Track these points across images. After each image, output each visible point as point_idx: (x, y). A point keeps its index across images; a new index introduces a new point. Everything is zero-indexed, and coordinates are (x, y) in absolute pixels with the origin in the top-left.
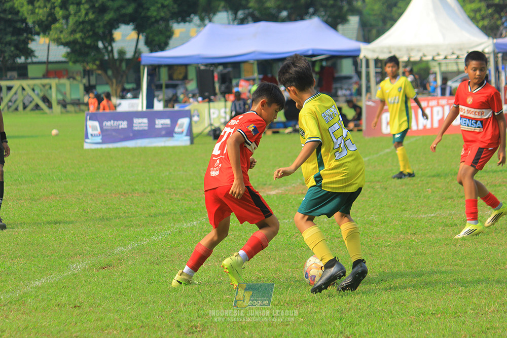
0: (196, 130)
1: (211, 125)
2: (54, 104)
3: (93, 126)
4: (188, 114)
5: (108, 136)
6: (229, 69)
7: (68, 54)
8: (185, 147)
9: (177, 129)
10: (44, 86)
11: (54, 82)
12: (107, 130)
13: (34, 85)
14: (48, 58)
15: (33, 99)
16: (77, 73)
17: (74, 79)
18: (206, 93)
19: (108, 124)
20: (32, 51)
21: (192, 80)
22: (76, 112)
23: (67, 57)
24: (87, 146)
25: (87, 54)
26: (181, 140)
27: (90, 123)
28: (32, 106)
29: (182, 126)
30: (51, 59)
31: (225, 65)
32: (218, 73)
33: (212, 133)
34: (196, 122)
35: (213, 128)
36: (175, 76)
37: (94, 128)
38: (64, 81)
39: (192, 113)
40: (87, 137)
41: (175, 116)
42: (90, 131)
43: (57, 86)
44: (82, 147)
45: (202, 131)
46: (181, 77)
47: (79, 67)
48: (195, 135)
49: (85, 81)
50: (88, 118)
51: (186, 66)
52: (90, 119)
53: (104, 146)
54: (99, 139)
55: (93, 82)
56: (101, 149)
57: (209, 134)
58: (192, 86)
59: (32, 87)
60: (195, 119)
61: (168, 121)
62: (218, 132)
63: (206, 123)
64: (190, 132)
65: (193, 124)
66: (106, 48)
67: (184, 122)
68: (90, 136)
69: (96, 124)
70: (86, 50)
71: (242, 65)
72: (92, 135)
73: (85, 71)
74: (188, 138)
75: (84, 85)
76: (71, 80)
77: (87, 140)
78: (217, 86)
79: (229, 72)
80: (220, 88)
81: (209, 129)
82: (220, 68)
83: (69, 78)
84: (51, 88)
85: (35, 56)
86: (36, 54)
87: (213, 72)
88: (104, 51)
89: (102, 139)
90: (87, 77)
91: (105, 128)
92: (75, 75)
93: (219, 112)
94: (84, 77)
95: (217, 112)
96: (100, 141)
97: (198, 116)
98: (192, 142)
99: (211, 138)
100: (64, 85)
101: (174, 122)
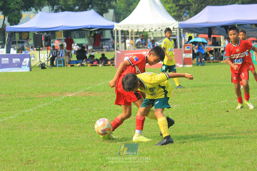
0: (33, 64)
1: (40, 62)
4: (29, 56)
6: (50, 34)
8: (27, 72)
9: (23, 64)
18: (38, 45)
26: (25, 69)
29: (25, 62)
31: (47, 32)
32: (44, 36)
33: (41, 66)
34: (33, 60)
35: (41, 63)
36: (23, 38)
39: (31, 55)
41: (22, 57)
45: (36, 65)
46: (26, 38)
48: (32, 67)
51: (28, 32)
57: (39, 66)
58: (31, 42)
60: (32, 58)
61: (19, 60)
62: (43, 65)
63: (38, 60)
64: (30, 65)
65: (31, 61)
67: (27, 60)
71: (56, 32)
74: (29, 68)
78: (43, 42)
79: (49, 36)
80: (45, 44)
81: (39, 63)
82: (45, 34)
87: (41, 35)
95: (43, 55)
97: (34, 57)
98: (31, 70)
99: (40, 68)
101: (22, 60)
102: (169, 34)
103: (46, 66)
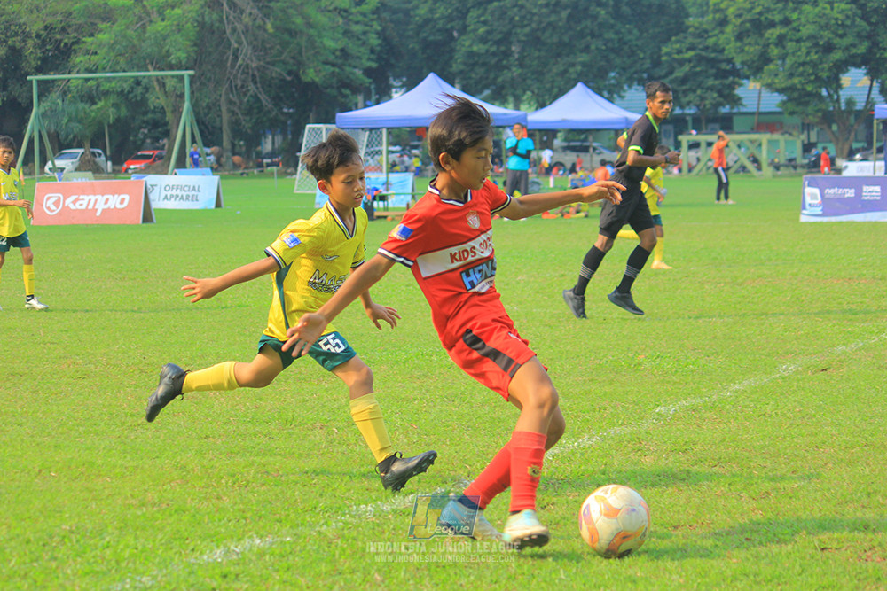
2: (764, 165)
3: (812, 194)
5: (830, 207)
7: (784, 103)
10: (752, 142)
11: (764, 138)
12: (828, 199)
13: (741, 141)
14: (758, 108)
15: (739, 159)
16: (794, 128)
17: (790, 134)
19: (831, 192)
20: (739, 99)
22: (791, 176)
23: (781, 107)
24: (803, 219)
25: (807, 104)
27: (808, 190)
28: (736, 167)
30: (763, 109)
37: (813, 196)
38: (776, 136)
40: (804, 208)
42: (808, 200)
43: (770, 142)
44: (798, 219)
47: (796, 120)
49: (803, 137)
50: (807, 183)
52: (809, 185)
53: (825, 219)
54: (818, 211)
55: (813, 139)
56: (821, 222)
59: (737, 143)
66: (830, 96)
68: (807, 206)
69: (816, 191)
70: (807, 99)
72: (810, 205)
73: (803, 124)
75: (803, 141)
76: (787, 136)
77: (804, 212)
83: (783, 134)
84: (760, 145)
85: (741, 105)
86: (744, 102)
88: (828, 100)
89: (822, 210)
90: (806, 132)
91: (827, 196)
92: (790, 131)
94: (802, 133)
96: (821, 213)
100: (777, 141)
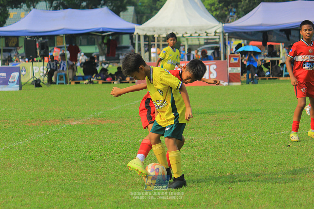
0: (23, 81)
1: (34, 77)
4: (18, 70)
6: (47, 40)
8: (16, 92)
9: (10, 80)
18: (31, 56)
21: (22, 47)
26: (14, 87)
29: (14, 77)
31: (44, 37)
32: (39, 43)
33: (34, 83)
34: (24, 75)
35: (35, 79)
36: (10, 45)
39: (21, 69)
41: (9, 71)
45: (28, 82)
46: (14, 45)
48: (22, 84)
51: (18, 37)
57: (32, 83)
58: (21, 51)
60: (23, 73)
61: (4, 74)
62: (38, 82)
63: (31, 75)
64: (19, 82)
65: (22, 76)
67: (16, 75)
71: (55, 37)
74: (18, 86)
78: (38, 51)
79: (46, 42)
80: (40, 53)
81: (32, 80)
82: (41, 39)
87: (35, 41)
93: (40, 69)
95: (38, 68)
97: (25, 71)
98: (21, 89)
99: (34, 86)
101: (9, 75)
102: (172, 41)
103: (41, 83)
